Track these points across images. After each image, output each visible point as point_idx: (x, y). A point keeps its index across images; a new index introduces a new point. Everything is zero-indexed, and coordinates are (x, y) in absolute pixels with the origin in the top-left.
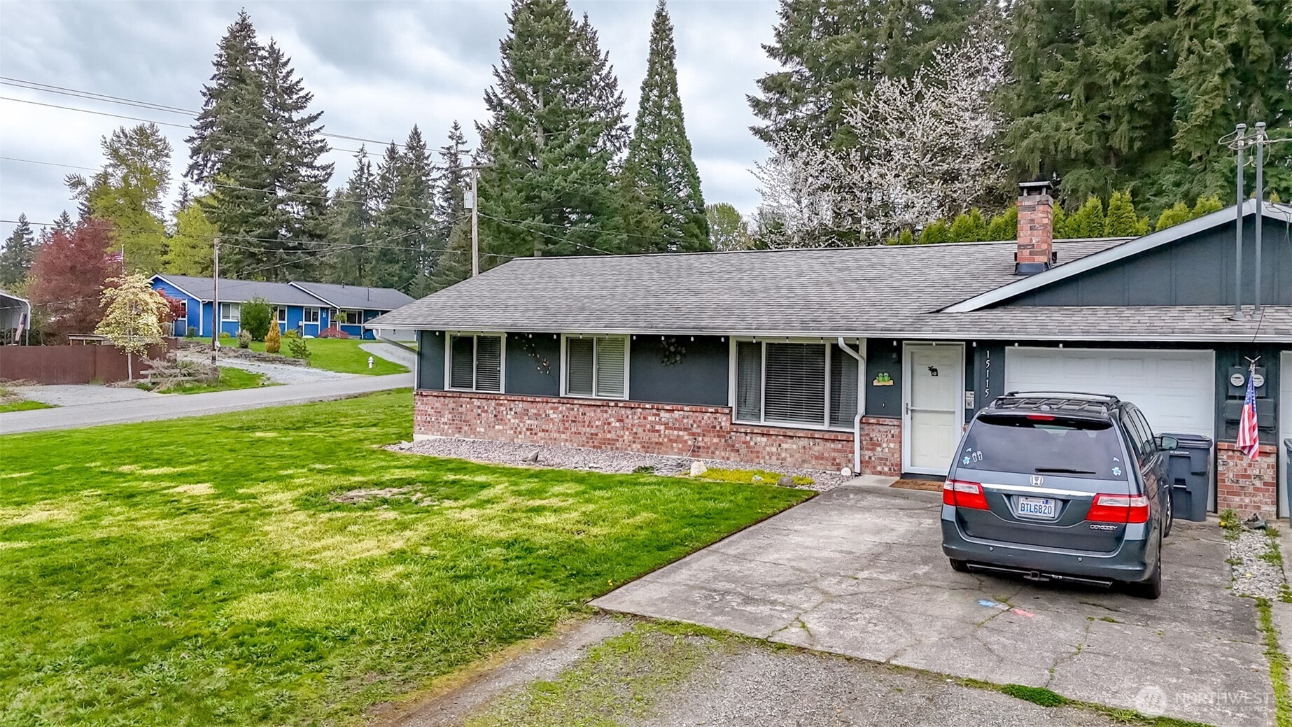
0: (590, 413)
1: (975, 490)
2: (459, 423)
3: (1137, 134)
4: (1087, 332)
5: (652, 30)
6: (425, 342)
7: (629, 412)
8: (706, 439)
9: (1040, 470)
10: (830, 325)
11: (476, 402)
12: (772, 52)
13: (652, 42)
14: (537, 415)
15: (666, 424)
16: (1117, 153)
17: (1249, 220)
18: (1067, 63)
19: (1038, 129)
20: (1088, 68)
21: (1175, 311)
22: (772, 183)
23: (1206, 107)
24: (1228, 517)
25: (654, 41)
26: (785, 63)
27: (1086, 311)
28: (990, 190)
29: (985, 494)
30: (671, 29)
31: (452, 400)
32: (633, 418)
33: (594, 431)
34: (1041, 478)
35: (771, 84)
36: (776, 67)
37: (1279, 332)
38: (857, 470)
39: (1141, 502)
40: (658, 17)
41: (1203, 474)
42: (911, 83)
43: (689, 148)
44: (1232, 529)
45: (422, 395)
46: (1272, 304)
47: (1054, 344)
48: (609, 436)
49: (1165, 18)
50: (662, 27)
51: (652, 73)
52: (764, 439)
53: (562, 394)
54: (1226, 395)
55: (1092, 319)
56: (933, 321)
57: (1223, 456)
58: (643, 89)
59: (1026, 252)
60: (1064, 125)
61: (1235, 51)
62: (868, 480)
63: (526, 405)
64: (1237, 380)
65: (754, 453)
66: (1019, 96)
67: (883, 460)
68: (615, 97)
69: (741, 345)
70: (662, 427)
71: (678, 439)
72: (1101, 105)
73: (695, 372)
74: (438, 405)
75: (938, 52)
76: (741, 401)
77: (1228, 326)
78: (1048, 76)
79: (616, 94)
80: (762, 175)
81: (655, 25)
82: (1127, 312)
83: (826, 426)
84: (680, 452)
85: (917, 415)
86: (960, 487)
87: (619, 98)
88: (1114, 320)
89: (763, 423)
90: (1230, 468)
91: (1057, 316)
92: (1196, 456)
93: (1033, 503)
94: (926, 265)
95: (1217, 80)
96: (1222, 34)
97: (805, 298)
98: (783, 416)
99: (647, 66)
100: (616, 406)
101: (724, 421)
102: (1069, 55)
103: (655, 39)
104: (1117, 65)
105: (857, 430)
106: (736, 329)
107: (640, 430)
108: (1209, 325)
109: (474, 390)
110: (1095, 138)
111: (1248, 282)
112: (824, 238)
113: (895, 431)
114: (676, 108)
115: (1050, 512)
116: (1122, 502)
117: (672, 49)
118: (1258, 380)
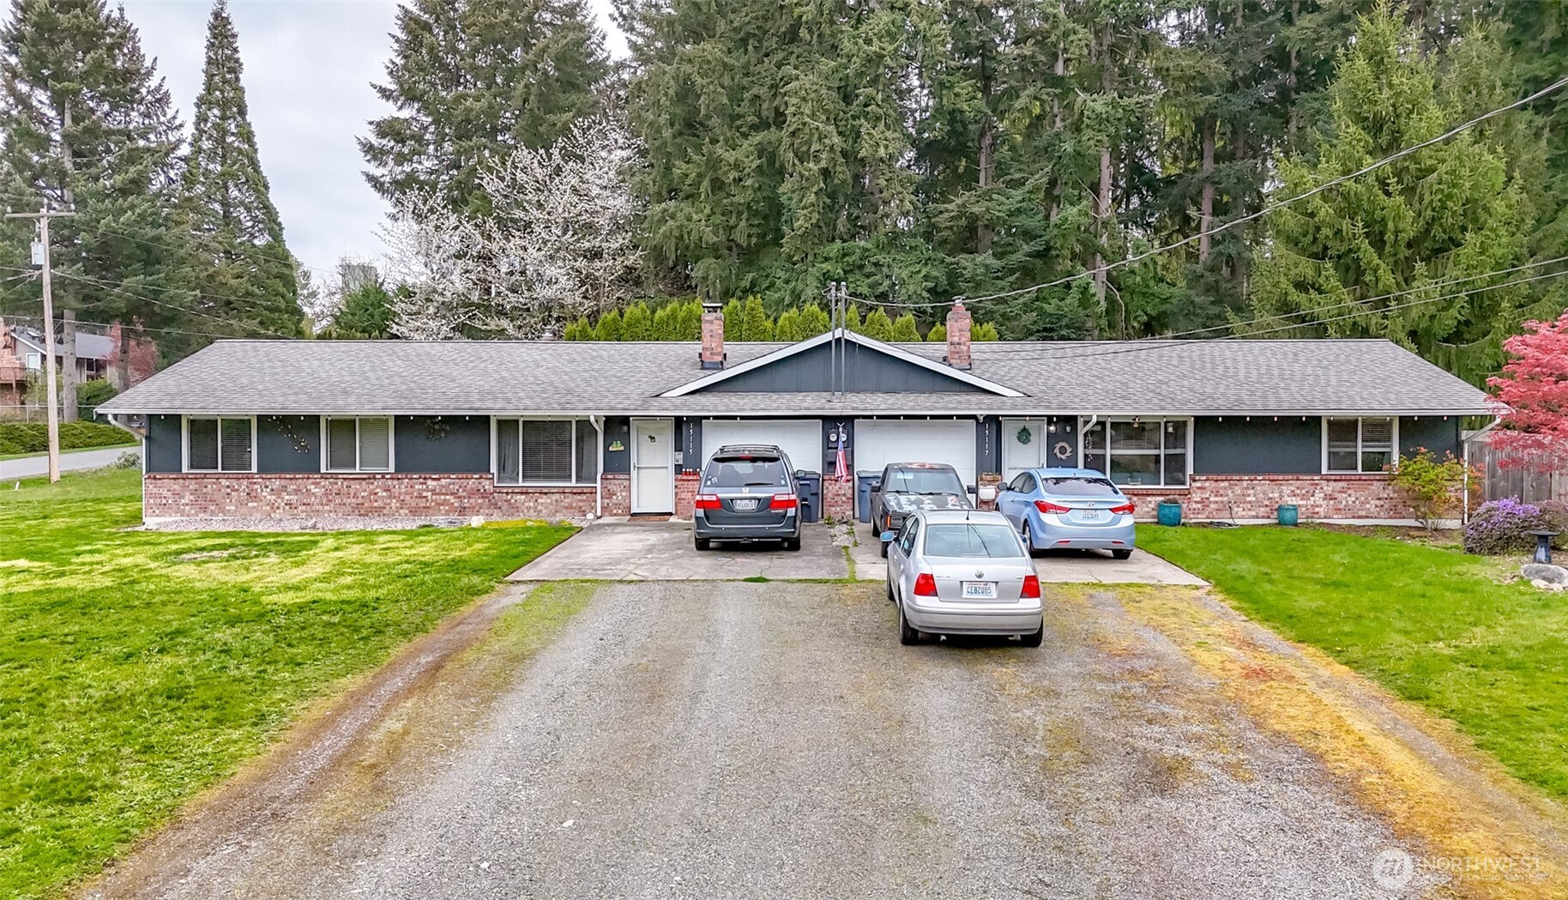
0: (355, 486)
1: (714, 498)
2: (203, 504)
3: (754, 231)
4: (753, 410)
5: (208, 33)
6: (154, 427)
7: (395, 482)
8: (472, 501)
9: (747, 485)
10: (582, 406)
11: (224, 482)
12: (385, 94)
13: (208, 48)
14: (297, 491)
15: (434, 492)
16: (738, 246)
17: (838, 340)
18: (695, 157)
19: (673, 217)
20: (714, 163)
21: (800, 396)
22: (400, 246)
23: (806, 221)
24: (829, 518)
25: (211, 46)
26: (400, 108)
27: (751, 395)
28: (630, 270)
29: (719, 501)
30: (234, 36)
31: (193, 482)
32: (401, 487)
33: (360, 501)
34: (748, 489)
35: (386, 129)
36: (389, 110)
37: (853, 409)
38: (599, 514)
39: (793, 497)
40: (216, 18)
41: (816, 494)
42: (550, 156)
43: (266, 187)
44: (830, 524)
45: (155, 478)
46: (851, 391)
47: (734, 418)
48: (375, 504)
49: (773, 129)
50: (221, 32)
51: (209, 88)
52: (523, 497)
53: (323, 470)
54: (828, 446)
55: (755, 401)
56: (656, 402)
57: (826, 484)
58: (198, 106)
59: (708, 353)
60: (695, 217)
61: (825, 173)
62: (607, 520)
63: (283, 482)
64: (833, 438)
65: (514, 509)
66: (654, 182)
67: (617, 505)
68: (169, 116)
69: (500, 422)
70: (429, 494)
71: (445, 503)
72: (725, 201)
73: (459, 445)
74: (176, 487)
75: (575, 126)
76: (502, 467)
77: (828, 405)
78: (679, 168)
79: (170, 113)
80: (388, 237)
81: (212, 28)
82: (775, 396)
83: (573, 483)
84: (447, 513)
85: (643, 472)
86: (705, 498)
87: (174, 118)
88: (768, 402)
89: (521, 484)
90: (830, 489)
91: (733, 399)
92: (813, 483)
93: (744, 502)
94: (636, 360)
95: (812, 198)
96: (817, 159)
97: (551, 384)
98: (537, 477)
99: (203, 77)
100: (383, 477)
101: (487, 485)
102: (698, 149)
103: (213, 45)
104: (737, 166)
105: (598, 485)
106: (496, 409)
107: (408, 497)
108: (818, 405)
109: (220, 470)
110: (721, 231)
111: (838, 378)
112: (462, 310)
113: (626, 483)
114: (247, 136)
115: (753, 505)
116: (785, 498)
117: (237, 61)
118: (843, 437)
